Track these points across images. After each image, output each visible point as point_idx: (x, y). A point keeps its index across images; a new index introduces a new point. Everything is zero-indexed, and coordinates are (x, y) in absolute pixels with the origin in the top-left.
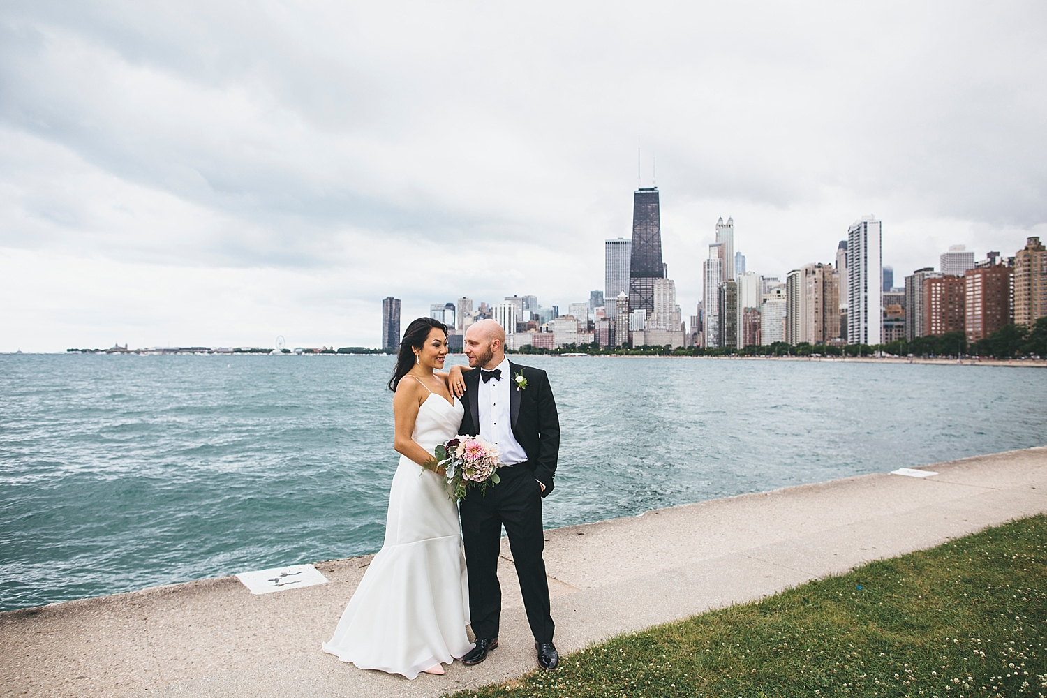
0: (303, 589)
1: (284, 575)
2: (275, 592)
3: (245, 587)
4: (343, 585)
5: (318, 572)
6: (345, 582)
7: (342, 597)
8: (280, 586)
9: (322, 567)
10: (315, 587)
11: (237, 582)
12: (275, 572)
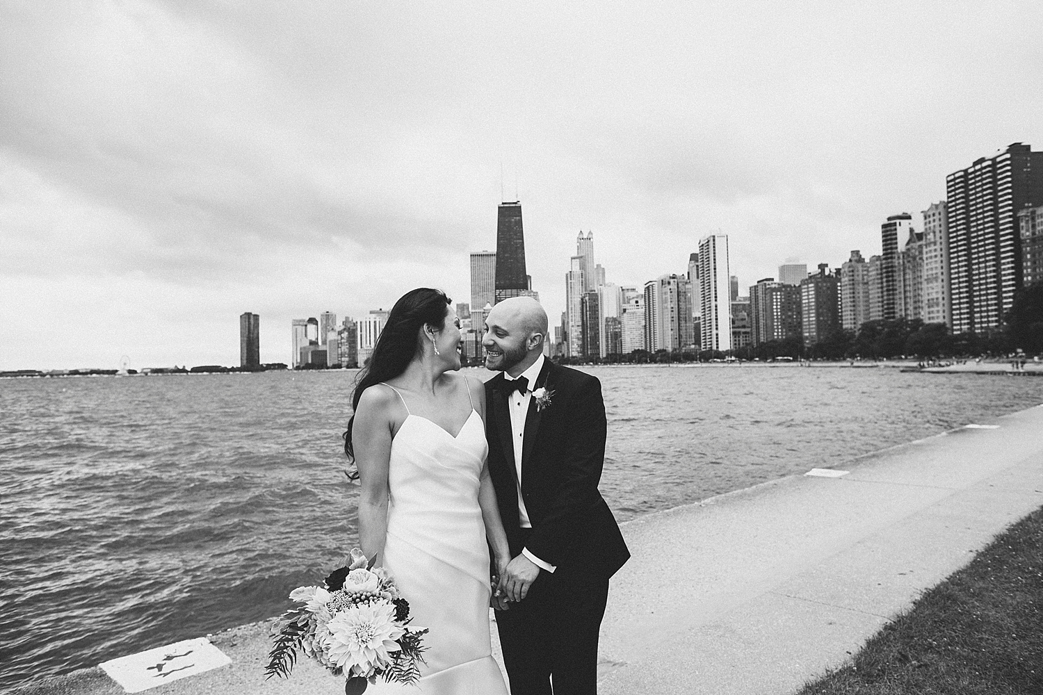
0: (199, 677)
1: (169, 658)
2: (160, 687)
3: (115, 683)
4: (253, 665)
5: (216, 648)
6: (254, 660)
7: (255, 684)
8: (165, 675)
9: (220, 640)
10: (214, 672)
11: (102, 676)
12: (155, 655)
